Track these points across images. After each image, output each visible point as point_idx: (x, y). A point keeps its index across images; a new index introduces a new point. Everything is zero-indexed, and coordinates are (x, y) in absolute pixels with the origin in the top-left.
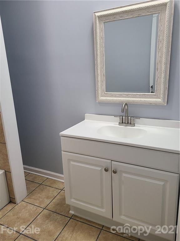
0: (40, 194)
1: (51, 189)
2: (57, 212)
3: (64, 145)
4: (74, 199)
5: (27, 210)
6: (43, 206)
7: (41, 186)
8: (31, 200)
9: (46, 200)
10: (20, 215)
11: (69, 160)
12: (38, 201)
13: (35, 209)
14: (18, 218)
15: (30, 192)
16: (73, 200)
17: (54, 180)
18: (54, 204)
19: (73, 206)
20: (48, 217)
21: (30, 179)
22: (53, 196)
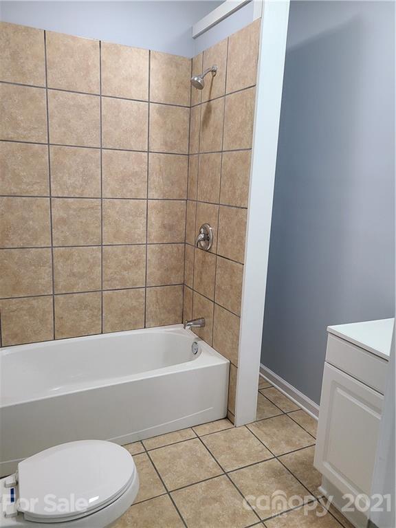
0: (278, 431)
1: (300, 431)
2: (296, 476)
3: (333, 350)
4: (330, 464)
5: (247, 443)
6: (276, 452)
7: (285, 418)
8: (259, 431)
9: (283, 444)
10: (235, 445)
11: (335, 384)
12: (269, 439)
13: (260, 449)
14: (229, 448)
15: (262, 420)
16: (327, 465)
17: (312, 417)
18: (295, 459)
19: (327, 480)
20: (276, 474)
21: (271, 396)
22: (299, 444)
